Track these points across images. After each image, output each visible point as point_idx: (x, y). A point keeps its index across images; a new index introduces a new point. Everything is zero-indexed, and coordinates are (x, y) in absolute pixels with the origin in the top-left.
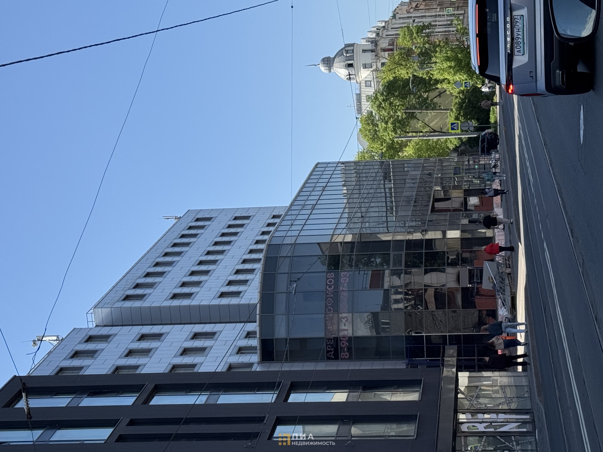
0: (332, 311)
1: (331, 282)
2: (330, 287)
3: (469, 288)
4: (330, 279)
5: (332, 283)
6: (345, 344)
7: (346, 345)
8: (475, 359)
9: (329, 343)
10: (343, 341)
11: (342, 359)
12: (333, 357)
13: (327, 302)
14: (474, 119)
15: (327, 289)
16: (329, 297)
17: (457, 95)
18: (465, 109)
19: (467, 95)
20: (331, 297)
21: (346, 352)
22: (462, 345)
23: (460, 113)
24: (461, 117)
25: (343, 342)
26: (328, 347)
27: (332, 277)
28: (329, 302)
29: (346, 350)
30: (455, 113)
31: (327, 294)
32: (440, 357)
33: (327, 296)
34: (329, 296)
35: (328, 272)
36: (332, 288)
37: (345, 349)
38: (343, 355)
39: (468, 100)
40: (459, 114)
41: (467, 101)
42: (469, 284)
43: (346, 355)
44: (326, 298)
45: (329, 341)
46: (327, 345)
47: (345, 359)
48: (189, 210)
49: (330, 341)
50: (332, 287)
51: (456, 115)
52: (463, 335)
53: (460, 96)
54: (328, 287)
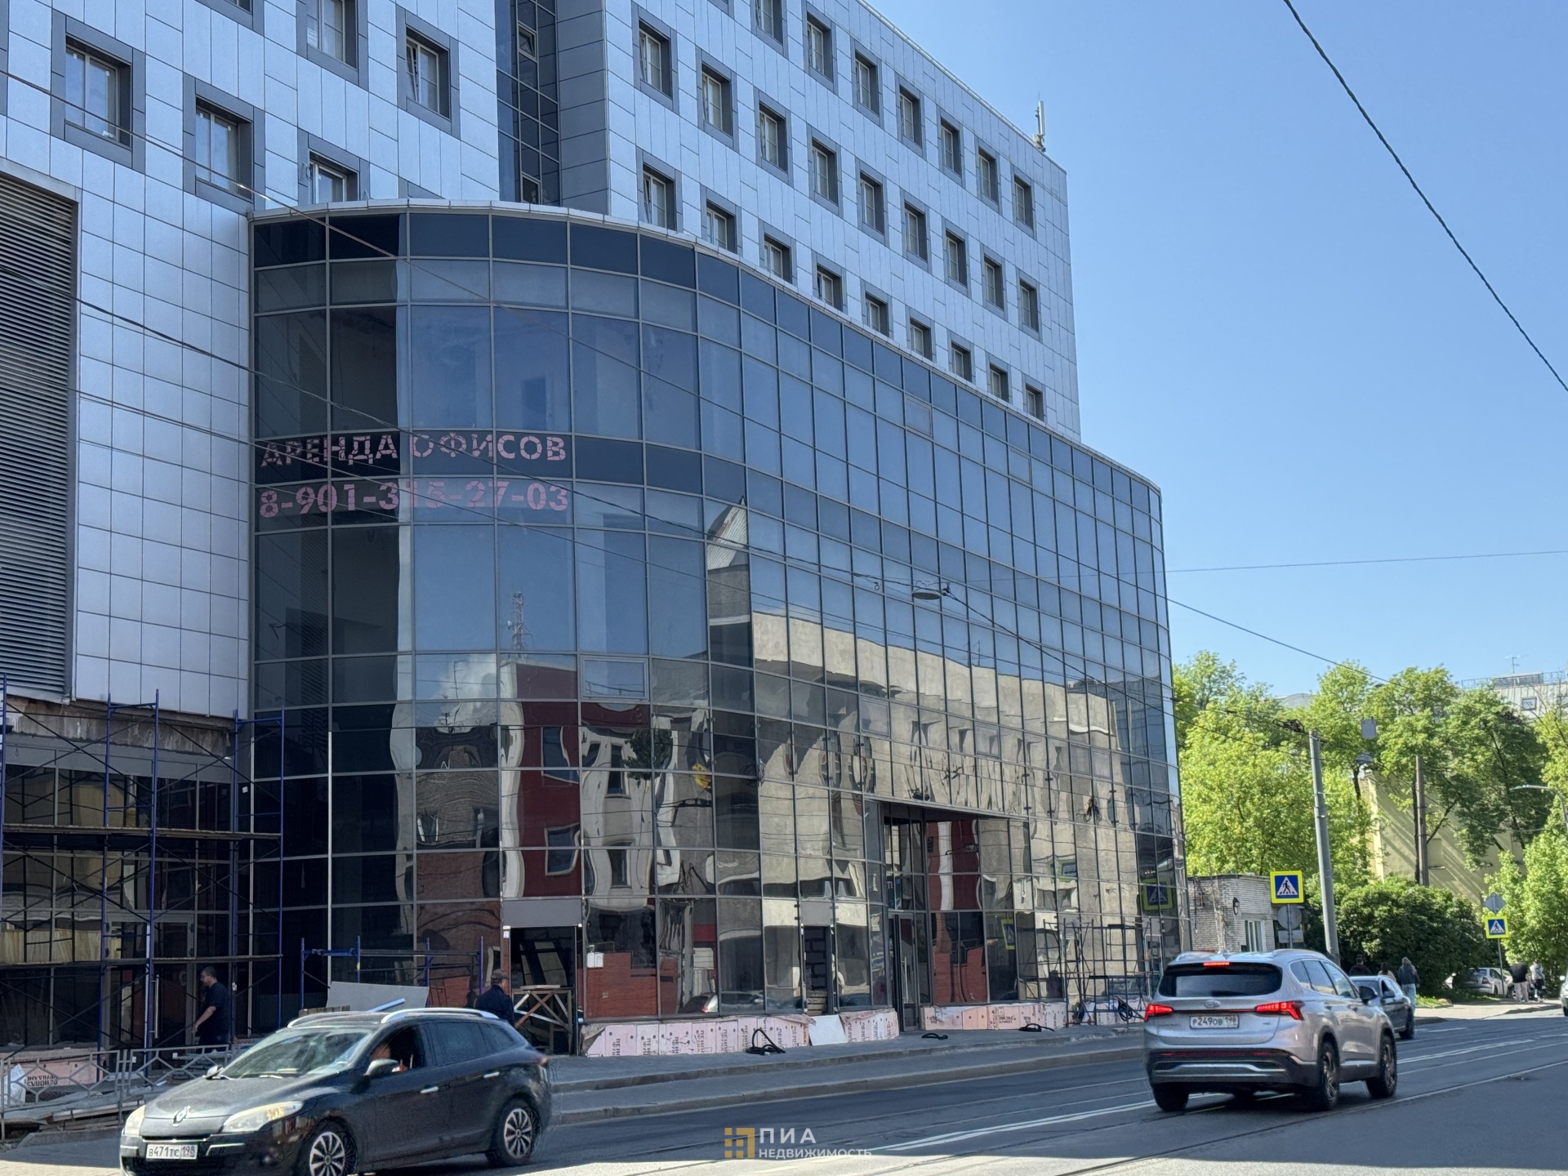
0: (418, 454)
1: (530, 447)
2: (509, 447)
3: (498, 929)
4: (540, 448)
5: (523, 453)
6: (305, 502)
7: (302, 506)
8: (248, 954)
9: (309, 446)
10: (316, 496)
11: (258, 492)
12: (264, 464)
13: (452, 435)
14: (1383, 944)
15: (500, 434)
16: (470, 444)
17: (1454, 899)
18: (1412, 921)
19: (1454, 925)
20: (470, 448)
21: (279, 506)
22: (282, 909)
23: (1399, 906)
24: (1385, 908)
25: (312, 496)
26: (296, 444)
27: (550, 454)
28: (453, 443)
29: (284, 505)
30: (1399, 895)
31: (482, 435)
32: (255, 831)
33: (475, 436)
34: (475, 442)
35: (567, 439)
36: (504, 454)
37: (290, 505)
38: (269, 498)
39: (1438, 928)
40: (1395, 903)
41: (1435, 925)
42: (513, 931)
43: (269, 509)
44: (467, 435)
45: (314, 446)
46: (304, 441)
47: (258, 504)
48: (1065, 173)
49: (316, 450)
50: (509, 452)
51: (1394, 896)
52: (327, 909)
53: (1451, 906)
54: (512, 438)
